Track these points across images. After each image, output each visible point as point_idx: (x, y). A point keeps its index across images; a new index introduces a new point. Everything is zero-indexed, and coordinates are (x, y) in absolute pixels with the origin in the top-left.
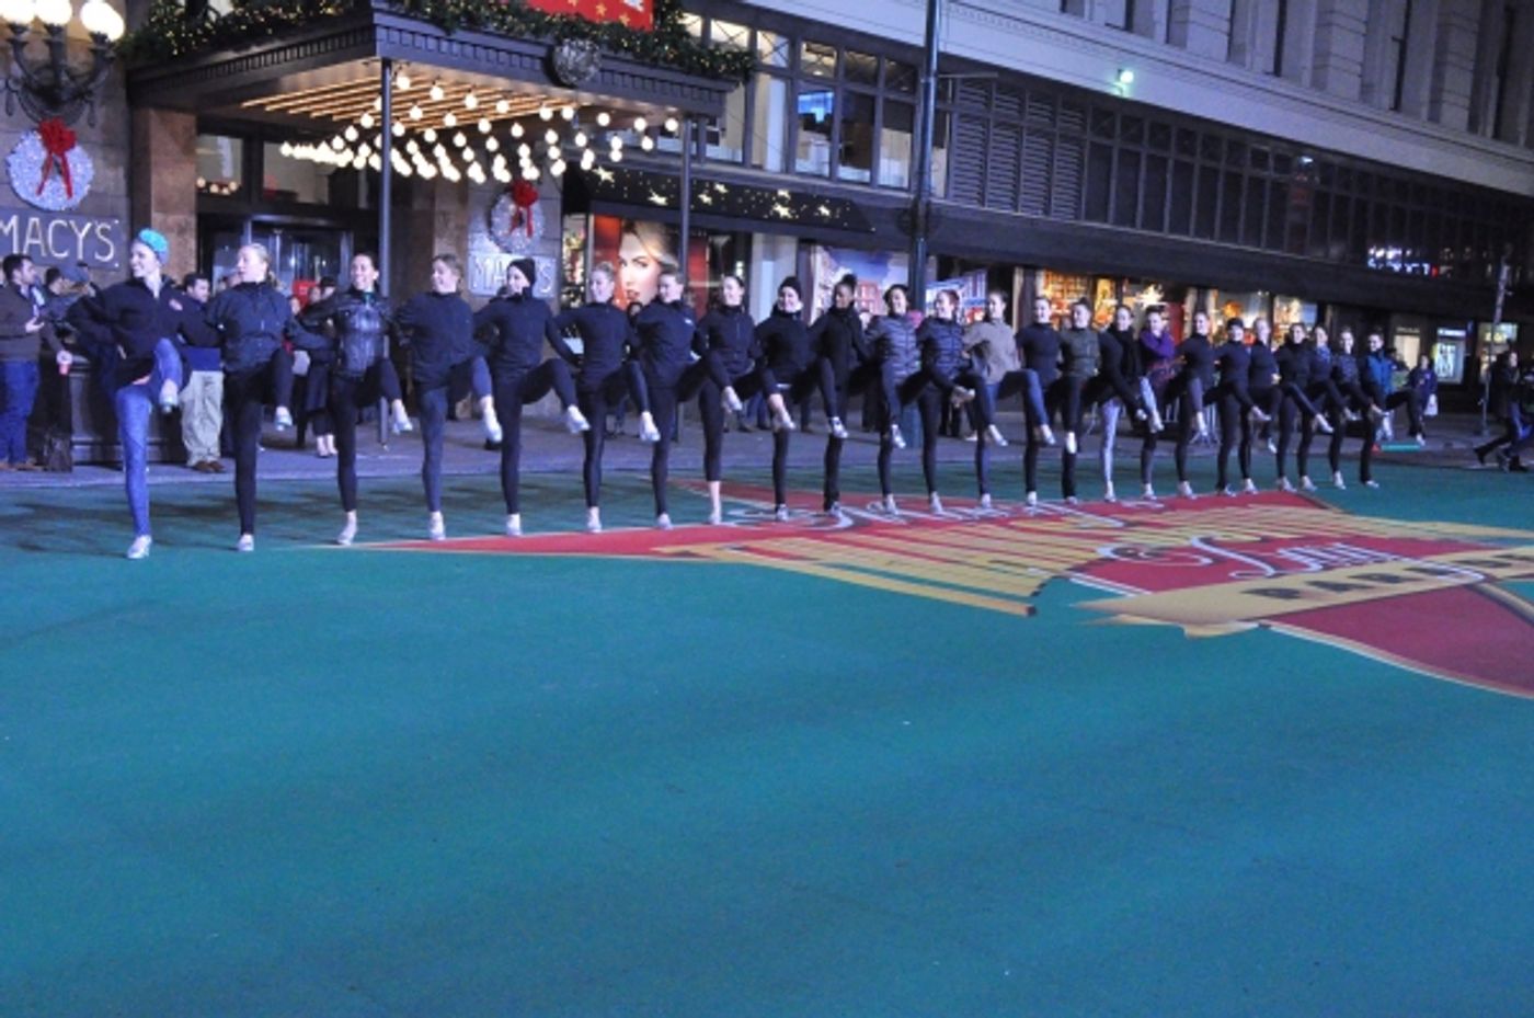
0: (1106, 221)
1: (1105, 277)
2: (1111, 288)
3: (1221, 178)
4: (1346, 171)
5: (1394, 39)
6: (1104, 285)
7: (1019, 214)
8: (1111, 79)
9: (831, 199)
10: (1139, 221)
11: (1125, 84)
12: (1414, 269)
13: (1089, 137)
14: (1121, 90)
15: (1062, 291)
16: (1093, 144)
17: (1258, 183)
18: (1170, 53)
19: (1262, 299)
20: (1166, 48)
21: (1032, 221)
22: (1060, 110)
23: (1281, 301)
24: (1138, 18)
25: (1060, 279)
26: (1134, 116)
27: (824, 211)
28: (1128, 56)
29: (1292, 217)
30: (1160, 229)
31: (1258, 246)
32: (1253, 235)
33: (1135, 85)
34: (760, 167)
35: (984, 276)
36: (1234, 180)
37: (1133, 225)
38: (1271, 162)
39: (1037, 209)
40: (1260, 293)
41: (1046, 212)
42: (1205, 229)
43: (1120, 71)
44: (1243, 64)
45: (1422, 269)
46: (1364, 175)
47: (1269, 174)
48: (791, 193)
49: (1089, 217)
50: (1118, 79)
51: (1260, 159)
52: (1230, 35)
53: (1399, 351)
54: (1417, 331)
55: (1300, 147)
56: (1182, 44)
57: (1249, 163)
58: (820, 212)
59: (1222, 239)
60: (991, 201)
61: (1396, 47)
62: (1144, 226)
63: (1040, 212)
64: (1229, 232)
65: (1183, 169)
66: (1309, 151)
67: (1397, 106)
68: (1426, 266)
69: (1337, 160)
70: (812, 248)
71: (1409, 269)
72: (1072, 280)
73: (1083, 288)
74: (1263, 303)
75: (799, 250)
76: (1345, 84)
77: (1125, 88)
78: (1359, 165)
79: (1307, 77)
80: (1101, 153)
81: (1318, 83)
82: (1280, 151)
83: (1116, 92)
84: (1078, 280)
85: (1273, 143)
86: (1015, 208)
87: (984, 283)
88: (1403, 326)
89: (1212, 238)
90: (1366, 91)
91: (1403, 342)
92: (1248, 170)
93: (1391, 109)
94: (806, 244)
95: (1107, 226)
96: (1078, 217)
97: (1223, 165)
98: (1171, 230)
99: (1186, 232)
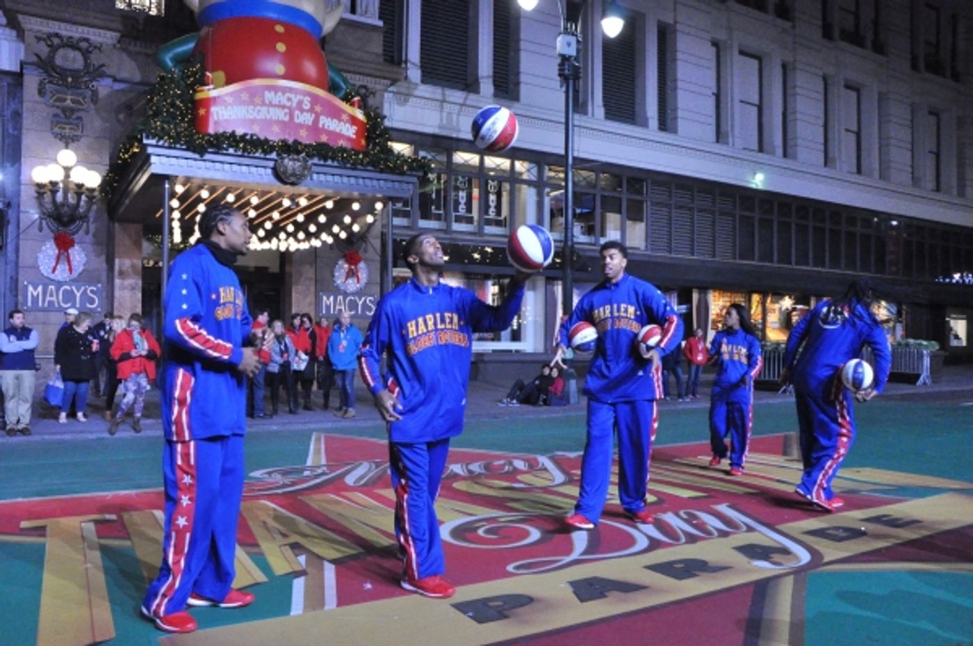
0: (753, 260)
1: (756, 292)
2: (760, 299)
3: (827, 233)
5: (930, 152)
6: (756, 298)
7: (695, 257)
8: (749, 178)
10: (775, 259)
11: (758, 181)
13: (738, 212)
14: (756, 184)
16: (741, 216)
17: (851, 235)
18: (788, 163)
20: (784, 160)
21: (703, 262)
22: (718, 197)
24: (766, 145)
25: (729, 294)
26: (767, 199)
28: (759, 165)
30: (790, 263)
31: (855, 270)
32: (851, 265)
33: (764, 182)
35: (676, 295)
36: (835, 233)
37: (771, 261)
38: (859, 223)
39: (707, 254)
41: (713, 256)
42: (820, 261)
43: (755, 174)
44: (835, 168)
46: (920, 228)
49: (742, 257)
50: (754, 178)
51: (852, 221)
52: (825, 151)
53: (954, 328)
54: (964, 316)
56: (794, 157)
57: (844, 223)
59: (831, 268)
60: (676, 251)
61: (933, 157)
62: (779, 262)
63: (709, 256)
64: (835, 263)
65: (802, 229)
67: (938, 189)
70: (555, 282)
72: (734, 295)
76: (901, 175)
77: (759, 184)
78: (915, 222)
79: (876, 174)
80: (747, 222)
81: (883, 175)
82: (863, 216)
83: (753, 186)
84: (739, 296)
85: (859, 211)
86: (692, 254)
87: (676, 299)
88: (955, 313)
89: (824, 267)
90: (915, 181)
92: (845, 228)
93: (932, 191)
94: (549, 279)
95: (754, 263)
96: (734, 258)
97: (828, 225)
98: (797, 263)
99: (807, 264)
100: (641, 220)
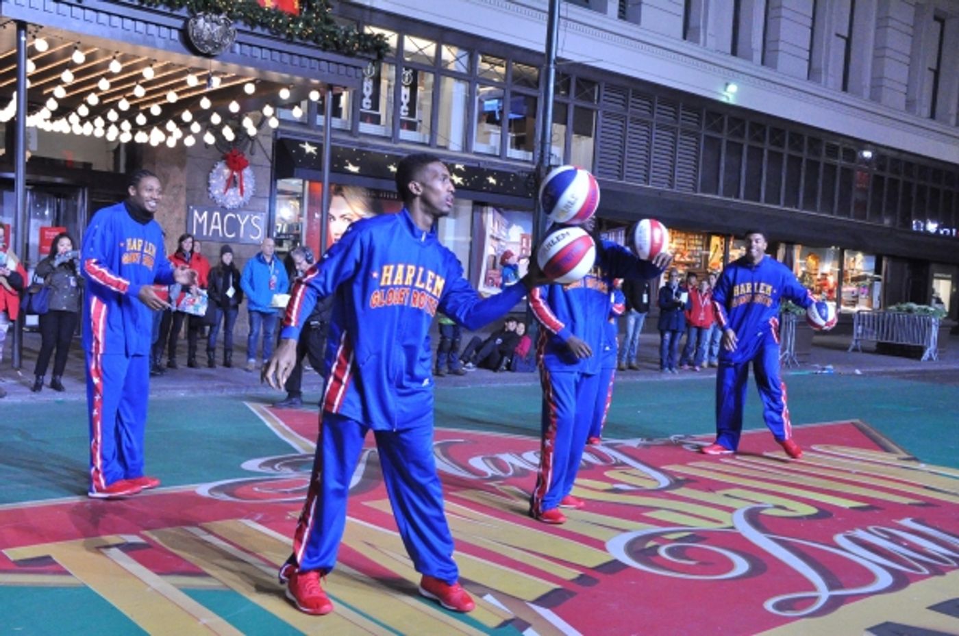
0: (717, 193)
1: (717, 234)
2: (722, 243)
3: (804, 164)
4: (895, 161)
5: (930, 69)
6: (715, 240)
7: (650, 186)
8: (721, 90)
9: (497, 171)
10: (742, 194)
11: (730, 94)
12: (945, 232)
13: (704, 132)
14: (728, 98)
15: (685, 244)
16: (707, 137)
17: (831, 168)
18: (765, 72)
19: (836, 252)
20: (762, 68)
21: (660, 193)
22: (681, 112)
23: (849, 253)
24: (740, 47)
25: (683, 235)
26: (739, 118)
27: (492, 180)
28: (733, 74)
29: (856, 196)
30: (758, 200)
31: (832, 213)
32: (828, 205)
33: (738, 95)
34: (445, 148)
35: (623, 232)
36: (813, 165)
37: (737, 197)
38: (841, 153)
39: (664, 183)
40: (833, 248)
41: (671, 186)
42: (792, 200)
43: (727, 84)
44: (819, 82)
45: (951, 232)
46: (909, 165)
47: (840, 162)
48: (465, 167)
49: (703, 191)
50: (725, 90)
51: (832, 151)
52: (810, 61)
53: (936, 291)
54: (950, 276)
55: (863, 144)
56: (774, 66)
57: (824, 154)
58: (488, 181)
59: (804, 208)
60: (627, 177)
61: (931, 75)
62: (746, 198)
63: (666, 185)
64: (810, 202)
65: (775, 158)
66: (869, 146)
67: (933, 116)
68: (954, 231)
69: (889, 153)
70: (485, 209)
71: (942, 232)
72: (690, 237)
73: (700, 243)
74: (835, 255)
75: (473, 211)
76: (895, 97)
77: (731, 97)
78: (904, 156)
79: (867, 93)
80: (713, 143)
81: (875, 97)
82: (846, 146)
83: (724, 100)
84: (697, 237)
85: (841, 139)
86: (647, 181)
87: (623, 238)
88: (939, 272)
89: (797, 207)
90: (910, 105)
91: (939, 284)
92: (824, 159)
93: (928, 118)
94: (479, 205)
95: (718, 197)
96: (695, 190)
97: (805, 155)
98: (766, 202)
99: (778, 203)
100: (589, 135)
